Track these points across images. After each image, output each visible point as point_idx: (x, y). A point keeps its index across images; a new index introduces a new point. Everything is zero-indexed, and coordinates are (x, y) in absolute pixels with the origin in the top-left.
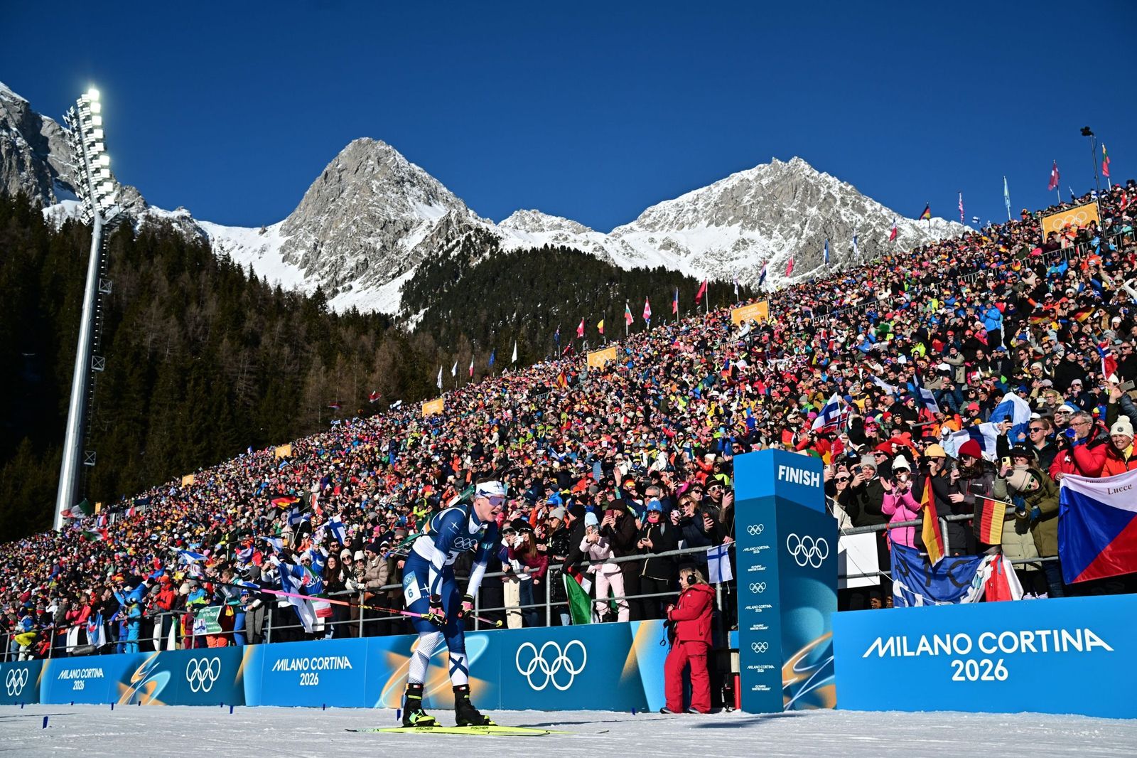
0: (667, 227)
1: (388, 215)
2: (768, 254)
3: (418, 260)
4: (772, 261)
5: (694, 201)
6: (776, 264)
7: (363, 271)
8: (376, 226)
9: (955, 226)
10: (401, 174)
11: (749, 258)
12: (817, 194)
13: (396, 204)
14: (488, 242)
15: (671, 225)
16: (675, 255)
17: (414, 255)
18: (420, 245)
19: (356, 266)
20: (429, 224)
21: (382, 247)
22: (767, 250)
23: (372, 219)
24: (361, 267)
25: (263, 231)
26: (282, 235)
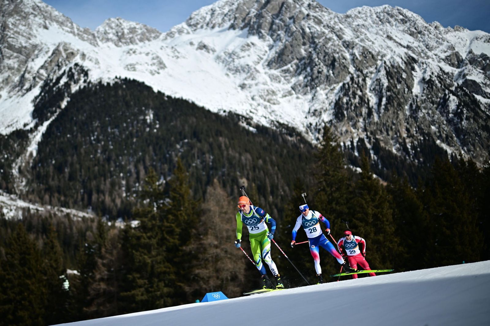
1: (21, 43)
2: (263, 53)
3: (41, 79)
4: (265, 58)
5: (222, 8)
6: (267, 60)
7: (7, 83)
8: (14, 51)
9: (398, 10)
10: (26, 10)
11: (251, 56)
12: (294, 10)
13: (25, 34)
14: (82, 73)
15: (208, 24)
16: (206, 54)
17: (38, 76)
18: (42, 67)
19: (3, 81)
20: (47, 50)
21: (19, 66)
22: (263, 50)
23: (11, 47)
24: (6, 81)
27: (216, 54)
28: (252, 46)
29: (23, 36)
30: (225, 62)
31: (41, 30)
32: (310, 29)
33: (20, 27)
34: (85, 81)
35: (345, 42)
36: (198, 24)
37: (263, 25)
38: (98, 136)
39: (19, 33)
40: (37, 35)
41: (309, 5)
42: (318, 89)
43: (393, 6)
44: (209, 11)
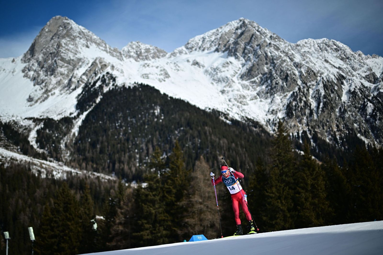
0: (198, 49)
1: (70, 57)
2: (238, 69)
3: (83, 82)
4: (239, 72)
5: (210, 37)
6: (240, 74)
7: (59, 85)
8: (65, 63)
9: (333, 42)
10: (75, 34)
11: (229, 71)
12: (260, 40)
13: (73, 51)
14: (112, 79)
15: (200, 48)
16: (198, 68)
17: (81, 80)
18: (84, 74)
19: (57, 83)
20: (88, 62)
21: (68, 73)
22: (238, 67)
23: (63, 59)
24: (59, 83)
25: (13, 61)
26: (22, 63)
27: (205, 69)
28: (230, 64)
29: (71, 52)
30: (211, 75)
31: (84, 48)
32: (271, 53)
33: (70, 46)
34: (113, 85)
35: (295, 63)
36: (193, 47)
37: (238, 49)
38: (121, 123)
39: (69, 50)
40: (82, 52)
41: (271, 37)
42: (275, 95)
43: (330, 39)
44: (201, 39)
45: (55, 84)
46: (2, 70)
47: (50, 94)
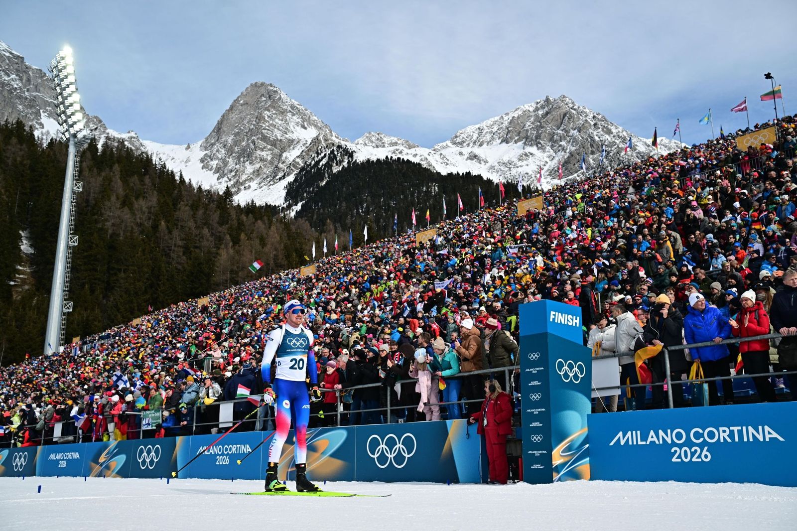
0: (471, 145)
1: (276, 136)
2: (543, 163)
3: (297, 168)
4: (546, 168)
5: (491, 126)
6: (548, 170)
7: (258, 175)
8: (267, 144)
9: (675, 143)
10: (285, 107)
11: (529, 166)
12: (577, 121)
13: (281, 128)
14: (346, 155)
15: (475, 143)
16: (477, 164)
17: (294, 164)
18: (298, 157)
19: (254, 172)
20: (305, 142)
21: (272, 158)
22: (543, 160)
23: (265, 138)
24: (257, 173)
25: (188, 148)
26: (201, 150)
27: (488, 165)
28: (530, 156)
29: (278, 129)
30: (499, 173)
31: (299, 128)
32: (599, 138)
33: (277, 120)
34: (349, 163)
35: (639, 153)
36: (463, 142)
37: (543, 135)
38: (368, 207)
39: (274, 126)
40: (295, 132)
41: (594, 117)
44: (476, 130)
45: (251, 174)
46: (171, 158)
47: (242, 188)
